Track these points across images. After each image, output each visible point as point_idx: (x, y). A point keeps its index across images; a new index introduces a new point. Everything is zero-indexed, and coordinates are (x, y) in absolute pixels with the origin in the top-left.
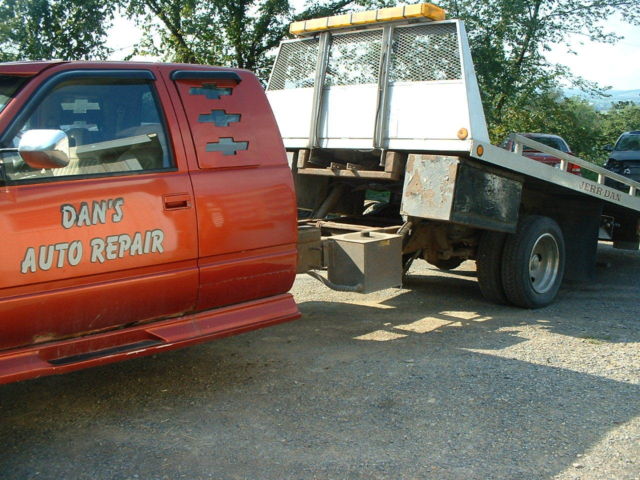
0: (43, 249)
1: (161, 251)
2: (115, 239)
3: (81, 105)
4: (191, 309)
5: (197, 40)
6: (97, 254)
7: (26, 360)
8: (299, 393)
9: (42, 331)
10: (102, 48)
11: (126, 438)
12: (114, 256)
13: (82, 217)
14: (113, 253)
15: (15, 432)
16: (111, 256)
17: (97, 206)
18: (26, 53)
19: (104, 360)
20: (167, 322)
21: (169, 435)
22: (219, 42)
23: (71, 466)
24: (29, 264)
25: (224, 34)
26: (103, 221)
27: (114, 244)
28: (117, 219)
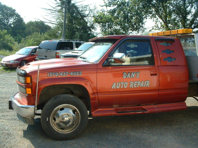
0: (118, 83)
1: (149, 86)
2: (136, 82)
3: (132, 46)
4: (156, 103)
5: (172, 26)
6: (131, 85)
7: (111, 111)
8: (184, 130)
9: (116, 104)
10: (143, 28)
11: (134, 134)
12: (136, 87)
13: (128, 76)
14: (136, 86)
15: (106, 129)
16: (135, 87)
17: (132, 73)
18: (122, 29)
19: (130, 114)
20: (149, 106)
21: (145, 135)
22: (179, 26)
23: (119, 138)
24: (114, 86)
25: (180, 24)
26: (134, 77)
27: (136, 83)
28: (137, 77)
